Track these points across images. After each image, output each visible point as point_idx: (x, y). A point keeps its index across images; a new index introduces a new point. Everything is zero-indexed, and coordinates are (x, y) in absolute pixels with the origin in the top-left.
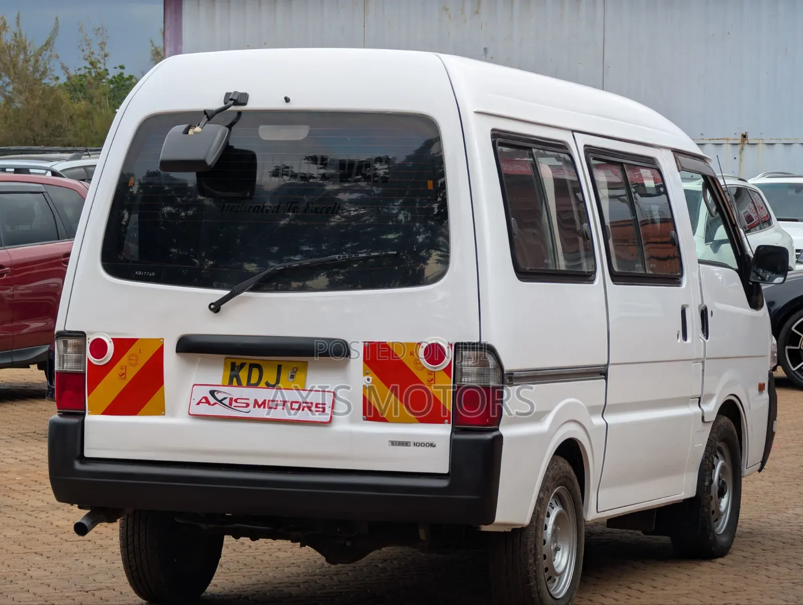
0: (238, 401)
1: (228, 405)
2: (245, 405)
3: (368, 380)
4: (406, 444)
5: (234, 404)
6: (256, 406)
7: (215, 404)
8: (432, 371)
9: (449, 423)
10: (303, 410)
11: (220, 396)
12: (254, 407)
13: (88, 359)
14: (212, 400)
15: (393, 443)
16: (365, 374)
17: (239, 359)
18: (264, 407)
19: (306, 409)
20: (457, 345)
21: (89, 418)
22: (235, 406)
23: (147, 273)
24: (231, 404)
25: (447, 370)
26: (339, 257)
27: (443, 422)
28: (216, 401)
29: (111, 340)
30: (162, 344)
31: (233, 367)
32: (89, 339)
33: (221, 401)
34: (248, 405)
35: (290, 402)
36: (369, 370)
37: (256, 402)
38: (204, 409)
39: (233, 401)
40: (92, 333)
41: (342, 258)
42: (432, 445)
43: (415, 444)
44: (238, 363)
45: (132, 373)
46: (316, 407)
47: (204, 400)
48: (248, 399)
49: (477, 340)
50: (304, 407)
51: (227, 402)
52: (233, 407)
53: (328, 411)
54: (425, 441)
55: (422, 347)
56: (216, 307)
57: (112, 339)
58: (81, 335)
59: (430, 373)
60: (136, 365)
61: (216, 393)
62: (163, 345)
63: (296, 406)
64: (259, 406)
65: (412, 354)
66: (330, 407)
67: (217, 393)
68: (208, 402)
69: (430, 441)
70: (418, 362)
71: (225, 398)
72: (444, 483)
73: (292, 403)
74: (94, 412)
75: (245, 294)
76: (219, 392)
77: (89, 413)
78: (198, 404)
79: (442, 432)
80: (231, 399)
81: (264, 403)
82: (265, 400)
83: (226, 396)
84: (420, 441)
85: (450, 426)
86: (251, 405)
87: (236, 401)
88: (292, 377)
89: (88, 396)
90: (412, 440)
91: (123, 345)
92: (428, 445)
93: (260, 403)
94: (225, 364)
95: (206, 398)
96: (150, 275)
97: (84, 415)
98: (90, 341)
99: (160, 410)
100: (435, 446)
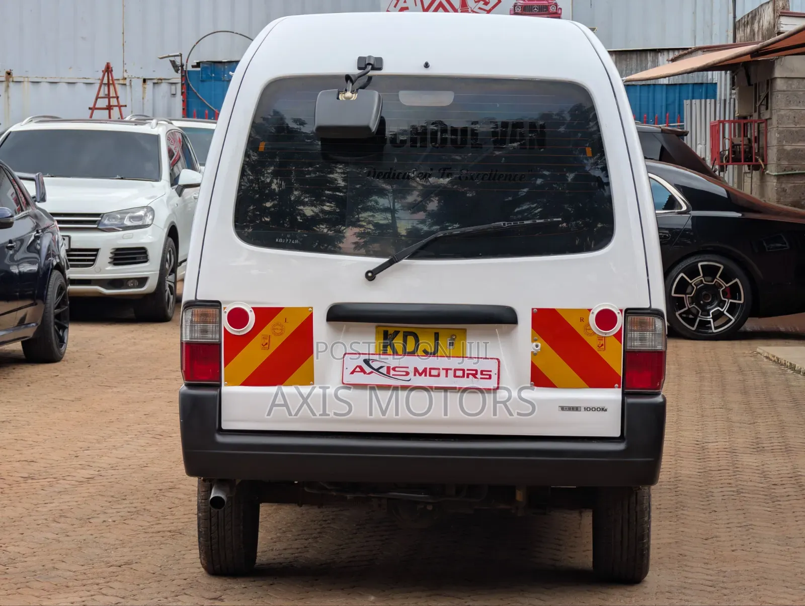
0: (397, 369)
1: (385, 373)
2: (404, 373)
3: (537, 346)
4: (577, 409)
5: (392, 372)
6: (417, 374)
7: (371, 372)
8: (603, 337)
9: (619, 387)
10: (468, 377)
11: (376, 365)
12: (415, 375)
13: (225, 328)
14: (368, 370)
15: (563, 408)
16: (534, 340)
17: (391, 327)
18: (426, 375)
19: (470, 376)
20: (627, 310)
21: (226, 389)
22: (393, 375)
23: (289, 241)
24: (388, 372)
25: (618, 336)
26: (504, 224)
27: (613, 387)
28: (371, 370)
29: (252, 310)
30: (310, 313)
31: (386, 335)
32: (225, 308)
33: (377, 370)
34: (407, 374)
35: (453, 370)
36: (537, 337)
37: (416, 370)
38: (360, 378)
39: (391, 370)
40: (228, 302)
41: (506, 225)
42: (603, 410)
43: (586, 409)
44: (391, 331)
45: (276, 342)
46: (482, 374)
47: (358, 369)
48: (408, 367)
49: (648, 306)
50: (468, 375)
51: (384, 370)
52: (391, 375)
53: (494, 377)
54: (596, 406)
55: (593, 313)
56: (371, 276)
57: (253, 308)
58: (217, 304)
59: (600, 338)
60: (281, 334)
61: (370, 362)
62: (311, 315)
63: (459, 373)
64: (420, 374)
65: (582, 320)
66: (496, 374)
67: (372, 362)
68: (362, 370)
69: (601, 406)
70: (588, 328)
71: (381, 367)
72: (621, 447)
73: (455, 370)
74: (231, 382)
75: (404, 261)
76: (374, 360)
77: (226, 385)
78: (352, 373)
79: (612, 396)
80: (388, 368)
81: (425, 370)
82: (425, 369)
83: (382, 364)
84: (591, 405)
85: (620, 390)
86: (412, 374)
87: (394, 369)
88: (452, 344)
89: (225, 366)
90: (583, 405)
91: (266, 315)
92: (599, 409)
93: (420, 372)
94: (377, 333)
95: (360, 367)
96: (293, 242)
97: (219, 386)
98: (228, 311)
99: (309, 380)
100: (606, 410)
